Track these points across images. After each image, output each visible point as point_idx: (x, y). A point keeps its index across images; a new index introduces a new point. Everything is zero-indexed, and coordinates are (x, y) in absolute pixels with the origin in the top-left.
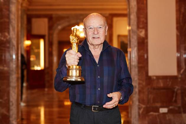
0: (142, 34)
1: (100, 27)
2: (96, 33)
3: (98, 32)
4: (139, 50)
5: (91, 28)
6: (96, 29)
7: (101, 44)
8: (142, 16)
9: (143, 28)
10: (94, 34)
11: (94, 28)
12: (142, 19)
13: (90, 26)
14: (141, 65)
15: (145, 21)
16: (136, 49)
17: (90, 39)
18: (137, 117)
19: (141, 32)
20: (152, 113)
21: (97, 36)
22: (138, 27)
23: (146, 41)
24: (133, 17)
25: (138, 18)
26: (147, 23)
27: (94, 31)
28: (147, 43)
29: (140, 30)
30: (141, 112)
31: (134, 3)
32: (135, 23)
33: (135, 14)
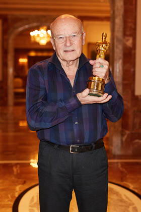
0: (129, 43)
1: (74, 36)
2: (68, 44)
3: (71, 43)
4: (124, 63)
5: (61, 38)
6: (68, 39)
7: (77, 58)
8: (130, 20)
9: (130, 35)
10: (65, 45)
11: (66, 38)
12: (130, 25)
13: (59, 35)
14: (126, 82)
15: (133, 27)
16: (121, 61)
17: (61, 53)
18: (120, 145)
19: (128, 40)
20: (137, 141)
21: (71, 48)
22: (125, 35)
23: (133, 52)
24: (119, 21)
25: (125, 22)
26: (135, 29)
27: (66, 41)
28: (135, 54)
29: (127, 38)
30: (124, 139)
31: (120, 4)
32: (121, 29)
33: (121, 17)
